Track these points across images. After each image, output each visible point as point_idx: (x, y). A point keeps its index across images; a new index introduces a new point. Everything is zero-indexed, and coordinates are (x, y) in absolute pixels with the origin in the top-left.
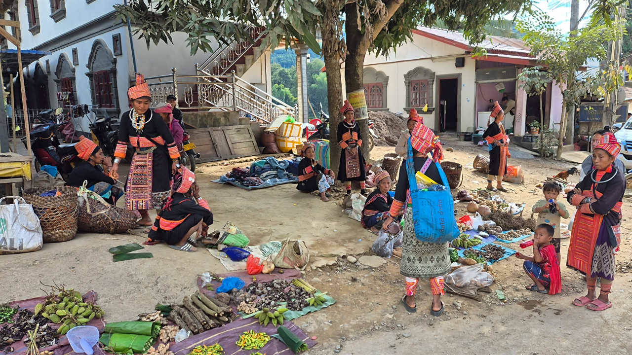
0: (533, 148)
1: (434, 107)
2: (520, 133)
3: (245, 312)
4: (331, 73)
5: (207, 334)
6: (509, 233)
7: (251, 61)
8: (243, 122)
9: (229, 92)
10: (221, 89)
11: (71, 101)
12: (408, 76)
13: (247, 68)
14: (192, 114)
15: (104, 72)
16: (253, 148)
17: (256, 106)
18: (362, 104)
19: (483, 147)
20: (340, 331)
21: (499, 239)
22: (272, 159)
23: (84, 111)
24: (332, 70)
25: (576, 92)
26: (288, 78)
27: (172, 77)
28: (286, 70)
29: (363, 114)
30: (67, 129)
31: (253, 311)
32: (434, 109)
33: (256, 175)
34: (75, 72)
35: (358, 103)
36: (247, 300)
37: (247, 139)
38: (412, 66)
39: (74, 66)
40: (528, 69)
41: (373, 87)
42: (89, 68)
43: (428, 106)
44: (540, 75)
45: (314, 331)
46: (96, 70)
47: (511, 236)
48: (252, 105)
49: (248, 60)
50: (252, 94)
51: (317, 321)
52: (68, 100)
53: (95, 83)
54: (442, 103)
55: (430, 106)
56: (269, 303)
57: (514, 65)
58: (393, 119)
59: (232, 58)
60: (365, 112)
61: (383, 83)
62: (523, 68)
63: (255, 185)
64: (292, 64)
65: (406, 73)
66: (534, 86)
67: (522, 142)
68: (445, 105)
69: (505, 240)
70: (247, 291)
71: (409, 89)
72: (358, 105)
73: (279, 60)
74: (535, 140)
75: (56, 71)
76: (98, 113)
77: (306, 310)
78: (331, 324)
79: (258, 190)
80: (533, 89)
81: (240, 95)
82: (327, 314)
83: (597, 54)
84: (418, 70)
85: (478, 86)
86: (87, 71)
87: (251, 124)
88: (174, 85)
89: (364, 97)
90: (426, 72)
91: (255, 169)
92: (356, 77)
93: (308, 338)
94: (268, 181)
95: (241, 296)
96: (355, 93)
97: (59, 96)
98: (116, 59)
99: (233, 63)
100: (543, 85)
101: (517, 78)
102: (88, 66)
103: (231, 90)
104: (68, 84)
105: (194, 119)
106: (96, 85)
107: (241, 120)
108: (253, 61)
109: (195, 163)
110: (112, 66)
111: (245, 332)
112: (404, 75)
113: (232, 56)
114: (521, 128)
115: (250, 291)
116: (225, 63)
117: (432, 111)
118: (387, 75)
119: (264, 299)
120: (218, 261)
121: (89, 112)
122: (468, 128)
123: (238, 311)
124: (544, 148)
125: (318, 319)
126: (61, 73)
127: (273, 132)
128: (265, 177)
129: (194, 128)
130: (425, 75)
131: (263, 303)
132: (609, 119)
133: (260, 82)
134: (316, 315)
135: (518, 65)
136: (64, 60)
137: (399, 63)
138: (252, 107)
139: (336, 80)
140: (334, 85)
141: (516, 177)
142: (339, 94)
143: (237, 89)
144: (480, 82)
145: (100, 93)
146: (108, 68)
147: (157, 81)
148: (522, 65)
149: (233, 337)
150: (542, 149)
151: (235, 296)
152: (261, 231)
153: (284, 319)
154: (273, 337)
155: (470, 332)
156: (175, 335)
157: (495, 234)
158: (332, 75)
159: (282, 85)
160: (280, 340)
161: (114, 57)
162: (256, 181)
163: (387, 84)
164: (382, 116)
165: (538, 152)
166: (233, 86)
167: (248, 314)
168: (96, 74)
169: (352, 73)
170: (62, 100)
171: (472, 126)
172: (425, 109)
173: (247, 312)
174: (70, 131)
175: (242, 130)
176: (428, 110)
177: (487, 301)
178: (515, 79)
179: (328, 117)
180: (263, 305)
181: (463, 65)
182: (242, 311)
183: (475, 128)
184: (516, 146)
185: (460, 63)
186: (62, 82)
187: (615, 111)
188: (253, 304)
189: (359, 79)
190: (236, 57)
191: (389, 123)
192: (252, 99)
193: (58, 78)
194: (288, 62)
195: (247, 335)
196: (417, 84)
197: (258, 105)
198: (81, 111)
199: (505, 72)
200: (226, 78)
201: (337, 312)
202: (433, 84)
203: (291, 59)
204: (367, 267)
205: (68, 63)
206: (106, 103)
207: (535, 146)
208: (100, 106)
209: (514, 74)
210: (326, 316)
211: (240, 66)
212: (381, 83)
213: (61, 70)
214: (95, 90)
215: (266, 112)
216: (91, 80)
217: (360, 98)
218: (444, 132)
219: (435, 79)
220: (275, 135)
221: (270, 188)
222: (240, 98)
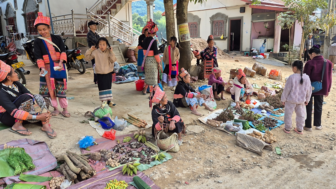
0: (284, 60)
1: (227, 36)
2: (277, 51)
3: (111, 166)
4: (168, 12)
5: (83, 183)
6: (278, 110)
7: (120, 7)
8: (115, 43)
9: (106, 25)
10: (101, 24)
11: (14, 31)
12: (212, 18)
13: (118, 11)
14: (84, 38)
15: (32, 13)
16: (122, 59)
17: (123, 34)
18: (187, 32)
19: (255, 59)
20: (176, 179)
21: (273, 114)
22: (132, 65)
23: (21, 37)
24: (169, 10)
25: (310, 27)
26: (143, 21)
27: (71, 15)
28: (142, 17)
29: (188, 38)
30: (12, 48)
31: (116, 165)
32: (227, 37)
33: (122, 75)
34: (16, 13)
35: (184, 31)
36: (113, 157)
37: (118, 54)
38: (214, 12)
39: (15, 10)
40: (283, 13)
41: (192, 25)
42: (23, 11)
43: (223, 36)
44: (290, 17)
45: (158, 179)
46: (27, 12)
47: (280, 112)
48: (121, 33)
49: (118, 7)
50: (121, 27)
51: (160, 171)
52: (12, 30)
53: (27, 20)
54: (231, 34)
55: (225, 35)
56: (128, 159)
57: (274, 11)
58: (204, 43)
59: (108, 6)
60: (188, 37)
61: (197, 22)
62: (279, 13)
63: (121, 81)
64: (145, 13)
65: (211, 16)
66: (286, 23)
67: (278, 57)
68: (233, 35)
69: (276, 115)
70: (113, 151)
71: (212, 26)
72: (184, 32)
73: (137, 11)
74: (285, 55)
75: (5, 13)
76: (29, 38)
77: (153, 163)
78: (170, 174)
79: (123, 84)
80: (285, 26)
81: (113, 27)
82: (167, 166)
83: (323, 5)
84: (218, 15)
85: (253, 24)
86: (23, 12)
87: (120, 44)
88: (73, 20)
89: (188, 28)
90: (223, 15)
91: (121, 71)
92: (183, 15)
93: (154, 184)
94: (130, 78)
95: (109, 154)
96: (183, 25)
97: (7, 28)
98: (38, 5)
99: (109, 8)
100: (291, 23)
101: (276, 19)
102: (23, 10)
103: (108, 24)
104: (12, 21)
105: (85, 41)
106: (28, 21)
107: (114, 42)
108: (121, 7)
109: (85, 67)
110: (36, 9)
111: (111, 181)
112: (210, 18)
113: (108, 4)
114: (277, 49)
115: (115, 151)
116: (104, 8)
117: (226, 39)
118: (200, 18)
119: (124, 156)
120: (95, 130)
121: (24, 37)
122: (247, 48)
123: (107, 165)
124: (290, 60)
125: (161, 170)
126: (8, 15)
127: (133, 50)
128: (128, 76)
129: (85, 46)
130: (222, 18)
131: (124, 159)
132: (328, 43)
133: (126, 21)
134: (159, 167)
135: (277, 11)
136: (9, 6)
137: (207, 10)
138: (121, 35)
139: (171, 16)
140: (170, 19)
141: (278, 76)
142: (173, 25)
143: (111, 23)
144: (254, 21)
145: (30, 26)
146: (34, 11)
147: (62, 18)
148: (279, 11)
149: (101, 185)
150: (289, 60)
151: (105, 155)
152: (124, 109)
153: (137, 170)
154: (130, 184)
155: (264, 179)
156: (60, 185)
157: (270, 111)
158: (168, 13)
159: (139, 25)
160: (134, 187)
161: (37, 4)
162: (122, 78)
163: (200, 23)
164: (197, 41)
165: (287, 63)
166: (109, 22)
167: (113, 167)
168: (28, 14)
169: (180, 12)
170: (9, 30)
171: (249, 47)
172: (222, 37)
173: (112, 166)
174: (13, 49)
175: (115, 48)
176: (223, 38)
177: (271, 155)
178: (274, 19)
179: (166, 40)
180: (124, 161)
181: (244, 12)
182: (109, 165)
183: (251, 49)
184: (274, 59)
185: (243, 10)
186: (9, 20)
187: (331, 38)
188: (117, 160)
189: (185, 16)
190: (111, 4)
191: (202, 45)
192: (120, 30)
193: (7, 17)
194: (143, 13)
195: (112, 183)
196: (217, 23)
197: (124, 34)
198: (19, 37)
199: (269, 15)
200: (105, 17)
201: (173, 165)
202: (226, 23)
203: (144, 11)
204: (192, 133)
205: (11, 8)
206: (34, 32)
207: (285, 59)
208: (31, 34)
209: (274, 17)
210: (166, 168)
211: (113, 10)
212: (196, 22)
213: (8, 13)
214: (27, 24)
215: (129, 38)
216: (25, 18)
217: (186, 28)
218: (232, 51)
219: (228, 20)
220: (134, 51)
221: (131, 83)
222: (113, 29)
